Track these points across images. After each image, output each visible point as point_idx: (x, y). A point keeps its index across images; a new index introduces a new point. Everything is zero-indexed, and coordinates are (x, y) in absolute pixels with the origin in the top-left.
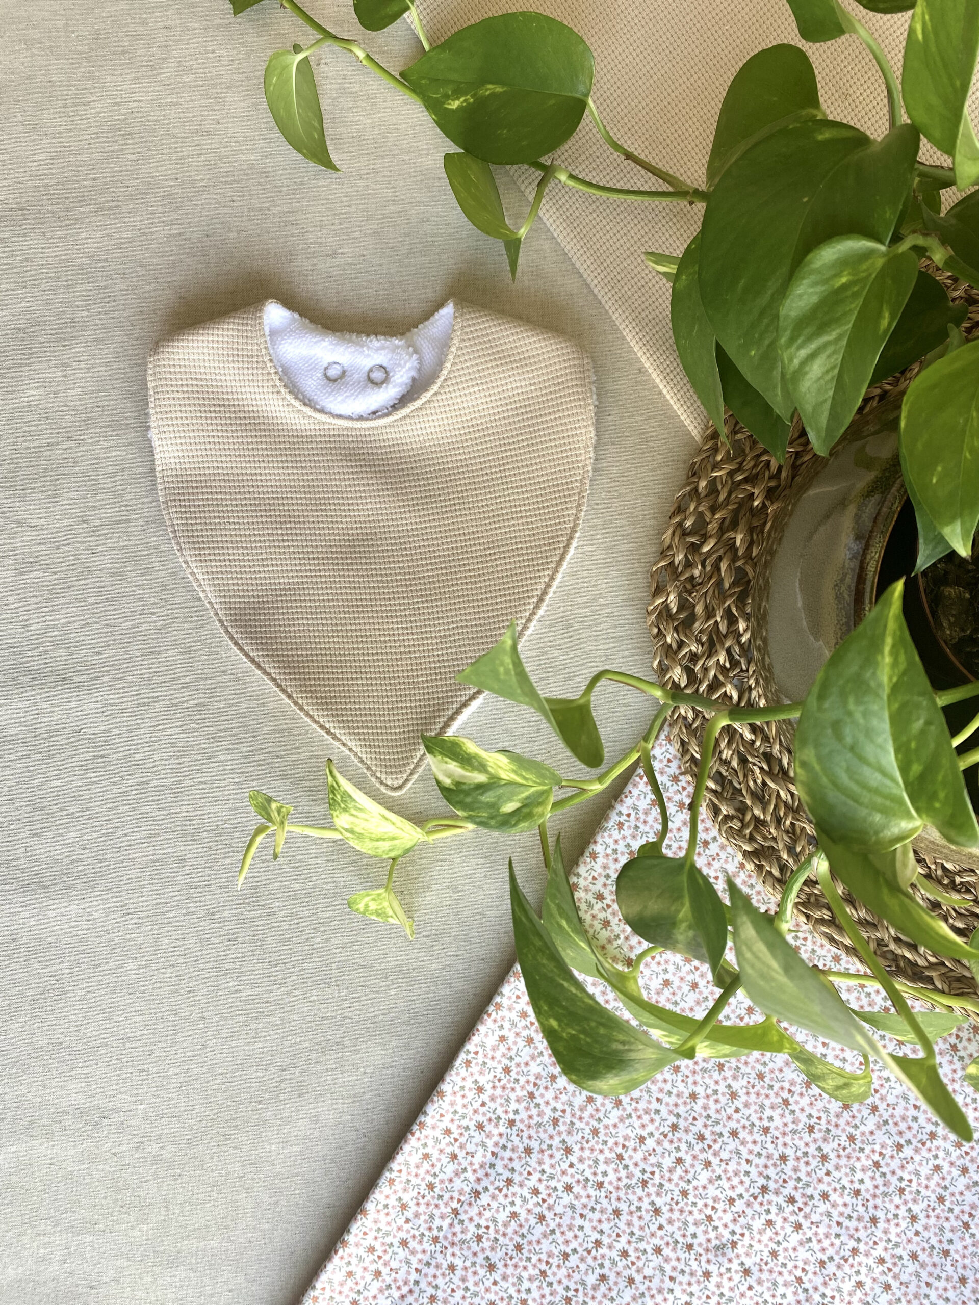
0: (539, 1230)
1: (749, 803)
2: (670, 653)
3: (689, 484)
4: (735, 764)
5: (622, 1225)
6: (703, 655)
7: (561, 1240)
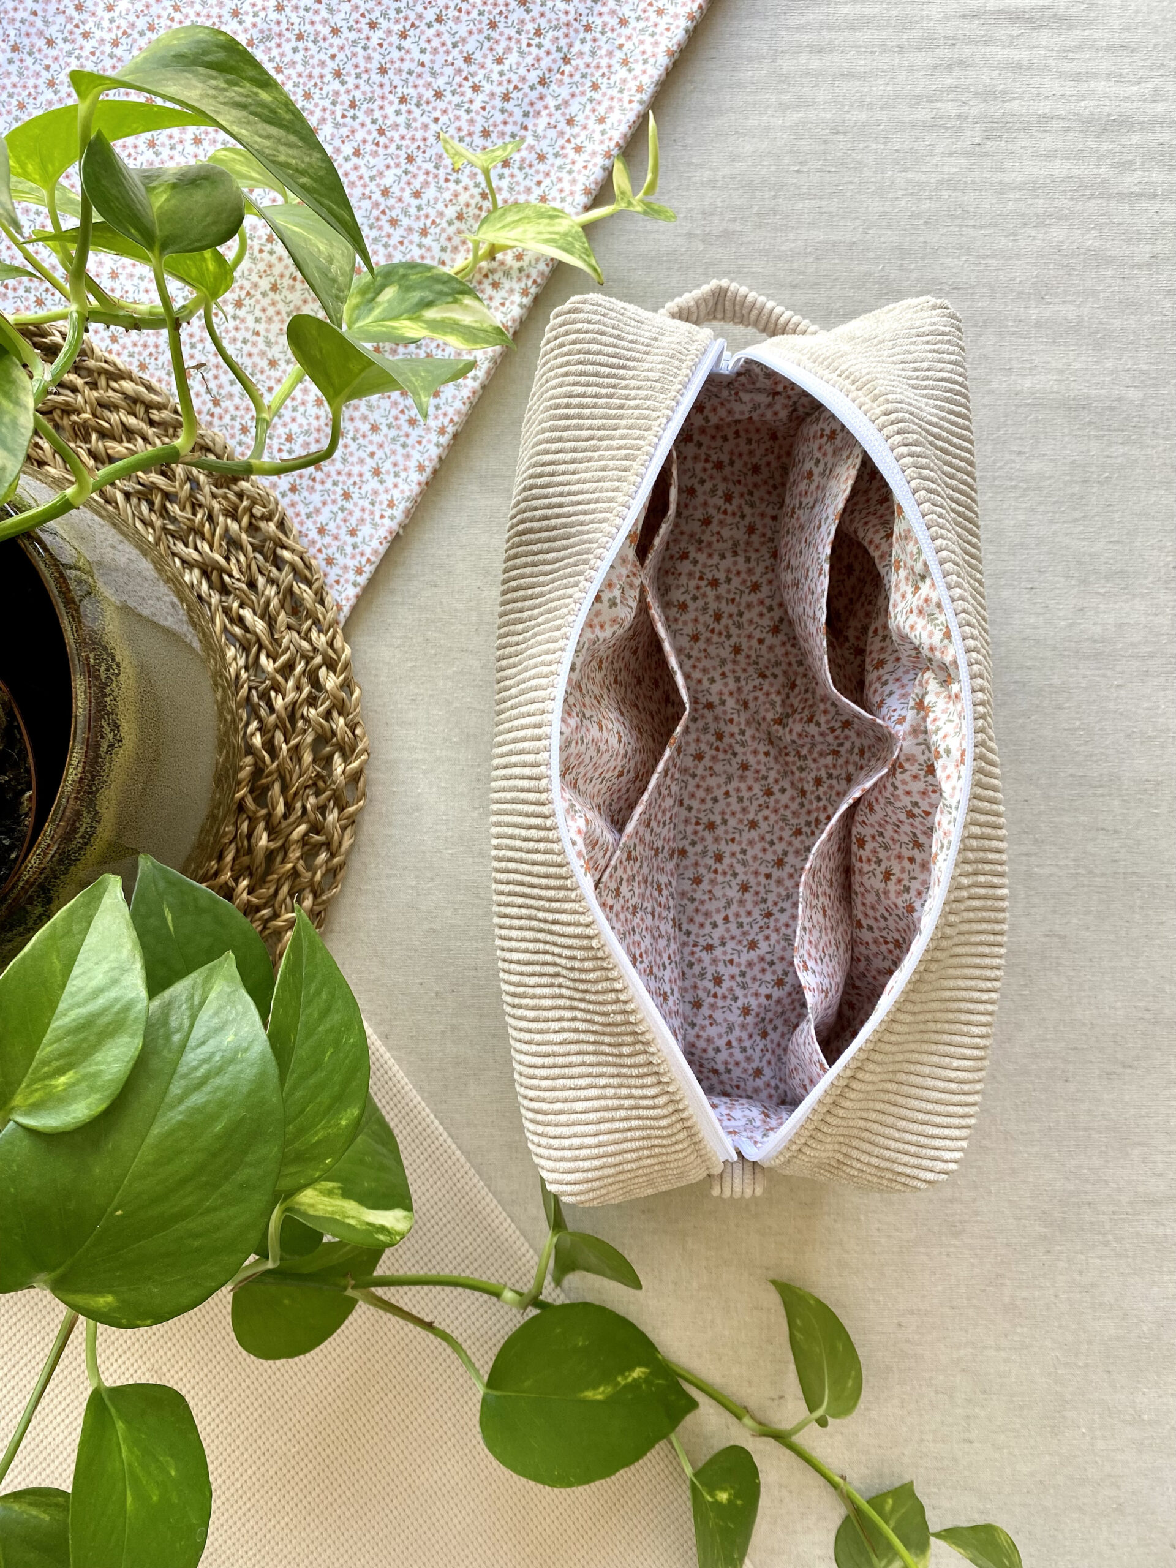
0: (470, 46)
1: (244, 536)
2: (339, 705)
3: (324, 902)
4: (261, 581)
5: (377, 57)
6: (301, 705)
7: (446, 37)
